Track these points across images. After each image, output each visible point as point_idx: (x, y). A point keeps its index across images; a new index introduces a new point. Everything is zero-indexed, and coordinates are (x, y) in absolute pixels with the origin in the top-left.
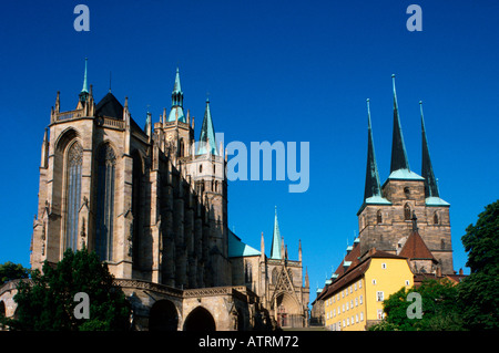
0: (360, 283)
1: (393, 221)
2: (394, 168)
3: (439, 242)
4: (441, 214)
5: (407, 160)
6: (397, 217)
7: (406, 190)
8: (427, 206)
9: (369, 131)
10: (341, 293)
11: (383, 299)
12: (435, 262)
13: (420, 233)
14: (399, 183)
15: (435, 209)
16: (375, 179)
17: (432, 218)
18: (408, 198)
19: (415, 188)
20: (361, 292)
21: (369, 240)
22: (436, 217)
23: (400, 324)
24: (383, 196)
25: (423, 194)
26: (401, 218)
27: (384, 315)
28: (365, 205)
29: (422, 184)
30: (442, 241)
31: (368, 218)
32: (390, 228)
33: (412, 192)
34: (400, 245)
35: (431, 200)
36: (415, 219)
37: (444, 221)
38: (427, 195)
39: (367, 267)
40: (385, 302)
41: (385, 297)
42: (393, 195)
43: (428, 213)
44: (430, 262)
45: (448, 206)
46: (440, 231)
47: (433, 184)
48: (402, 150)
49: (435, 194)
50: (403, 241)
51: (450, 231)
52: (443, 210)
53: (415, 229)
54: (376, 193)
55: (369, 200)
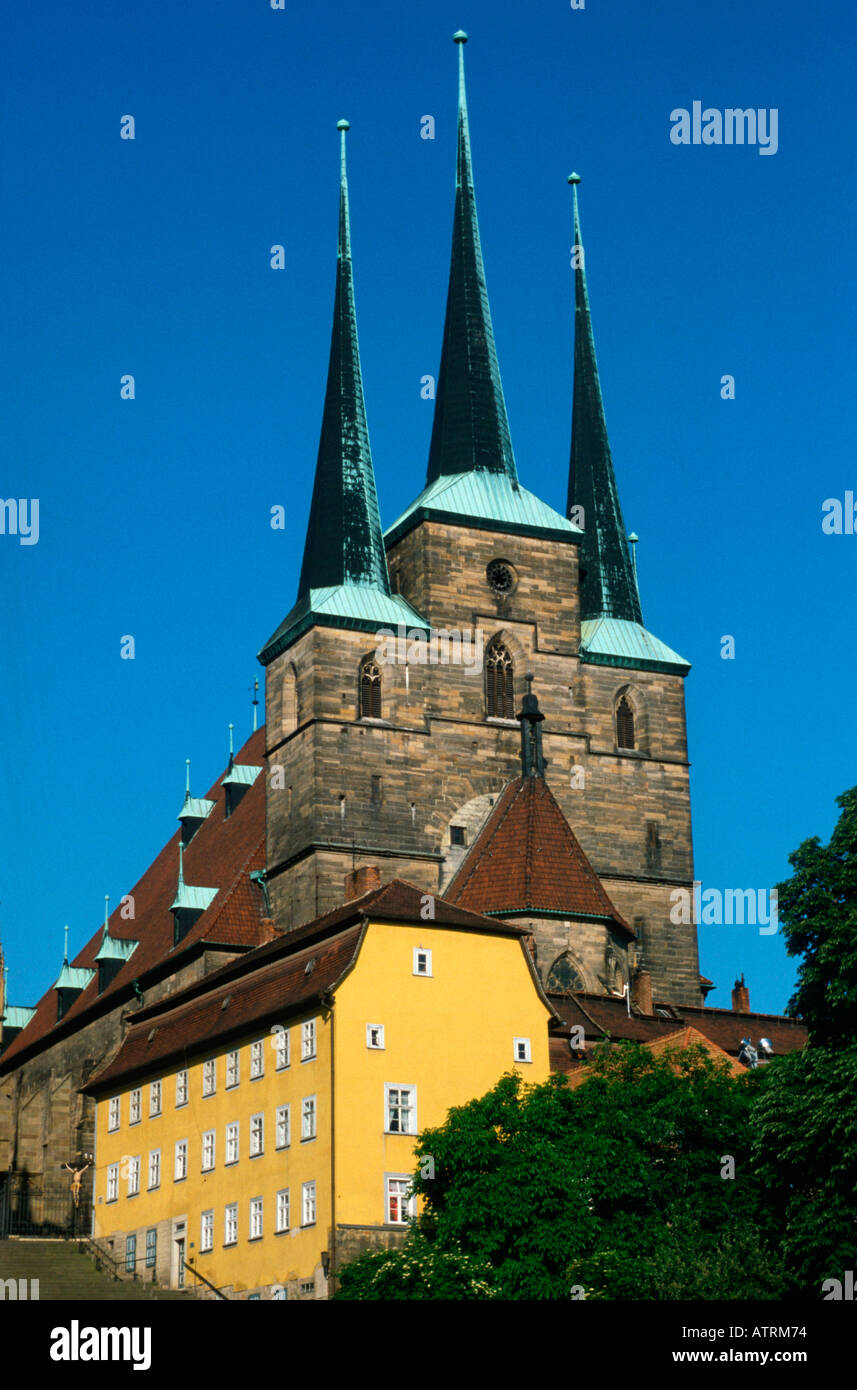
0: (306, 1033)
1: (433, 716)
2: (446, 460)
3: (637, 836)
4: (648, 700)
5: (507, 430)
6: (451, 698)
7: (499, 575)
8: (588, 657)
9: (342, 269)
10: (200, 1071)
11: (414, 1125)
12: (620, 933)
13: (553, 780)
14: (465, 537)
15: (623, 676)
16: (356, 501)
17: (608, 720)
18: (504, 614)
19: (536, 567)
20: (307, 1082)
21: (317, 795)
22: (624, 713)
23: (497, 1258)
24: (391, 589)
25: (570, 603)
26: (468, 702)
27: (416, 1206)
28: (303, 620)
29: (567, 552)
30: (652, 830)
31: (319, 685)
32: (416, 746)
33: (525, 584)
34: (458, 835)
35: (608, 635)
36: (532, 716)
37: (663, 738)
38: (589, 608)
39: (344, 961)
40: (429, 1142)
41: (427, 1115)
42: (438, 592)
43: (591, 694)
44: (596, 933)
45: (680, 671)
46: (641, 781)
47: (617, 557)
48: (488, 386)
49: (626, 608)
50: (473, 812)
51: (685, 786)
52: (658, 685)
53: (533, 761)
54: (358, 568)
55: (324, 601)
